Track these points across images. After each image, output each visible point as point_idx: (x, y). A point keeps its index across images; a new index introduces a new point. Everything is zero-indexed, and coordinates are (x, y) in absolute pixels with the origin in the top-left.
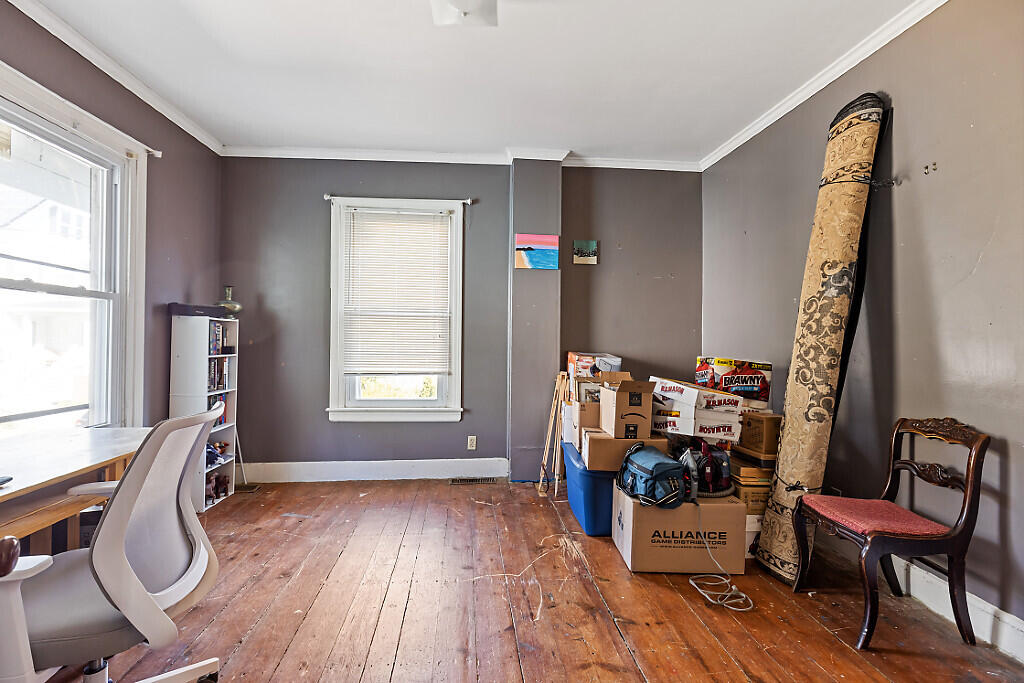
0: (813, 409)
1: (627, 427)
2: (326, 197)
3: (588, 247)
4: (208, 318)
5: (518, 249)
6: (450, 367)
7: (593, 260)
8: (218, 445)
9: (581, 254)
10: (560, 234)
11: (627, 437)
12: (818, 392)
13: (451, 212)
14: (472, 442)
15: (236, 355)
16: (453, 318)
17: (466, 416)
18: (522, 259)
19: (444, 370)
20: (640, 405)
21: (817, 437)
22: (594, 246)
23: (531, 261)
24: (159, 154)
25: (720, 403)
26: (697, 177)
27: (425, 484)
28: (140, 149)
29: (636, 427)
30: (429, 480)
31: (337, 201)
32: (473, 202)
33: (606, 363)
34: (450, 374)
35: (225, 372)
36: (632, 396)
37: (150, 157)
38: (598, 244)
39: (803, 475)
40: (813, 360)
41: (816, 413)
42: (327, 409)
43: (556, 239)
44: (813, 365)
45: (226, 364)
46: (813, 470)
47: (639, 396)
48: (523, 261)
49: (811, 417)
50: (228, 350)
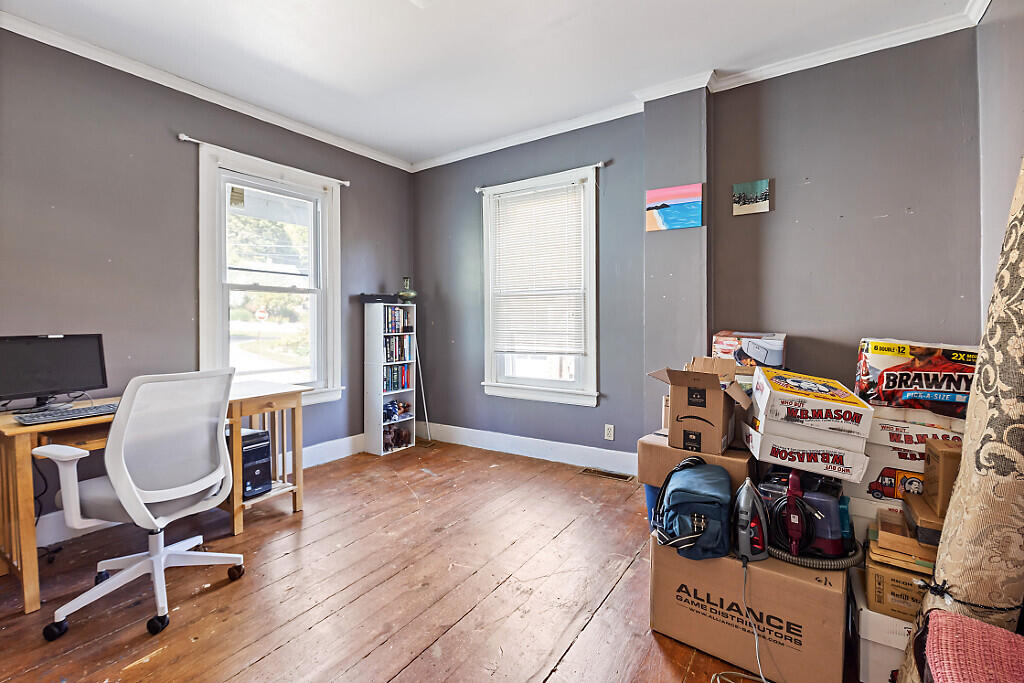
0: (989, 446)
1: (686, 434)
2: (477, 190)
3: (754, 189)
4: (382, 304)
5: (649, 209)
6: (585, 347)
7: (763, 206)
8: (401, 405)
9: (744, 200)
10: (705, 181)
11: (686, 448)
12: (1001, 412)
13: (584, 181)
14: (609, 431)
15: (415, 333)
16: (588, 295)
17: (602, 402)
18: (655, 220)
19: (579, 350)
20: (703, 405)
21: (992, 503)
22: (763, 186)
23: (666, 221)
24: (347, 184)
25: (817, 414)
26: (970, 33)
27: (558, 467)
28: (335, 184)
29: (699, 436)
30: (564, 465)
31: (488, 191)
32: (606, 165)
33: (758, 347)
34: (585, 355)
35: (406, 346)
36: (691, 392)
37: (342, 186)
38: (772, 184)
39: (959, 571)
40: (999, 346)
41: (992, 456)
42: (483, 383)
43: (698, 189)
44: (999, 357)
45: (406, 341)
46: (979, 567)
47: (703, 393)
48: (656, 221)
49: (983, 461)
50: (407, 329)
